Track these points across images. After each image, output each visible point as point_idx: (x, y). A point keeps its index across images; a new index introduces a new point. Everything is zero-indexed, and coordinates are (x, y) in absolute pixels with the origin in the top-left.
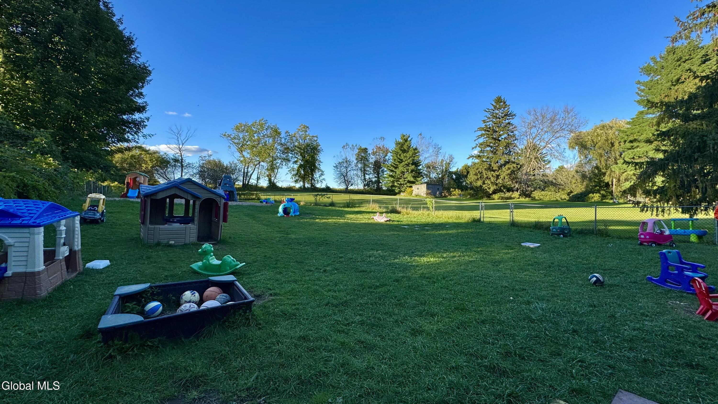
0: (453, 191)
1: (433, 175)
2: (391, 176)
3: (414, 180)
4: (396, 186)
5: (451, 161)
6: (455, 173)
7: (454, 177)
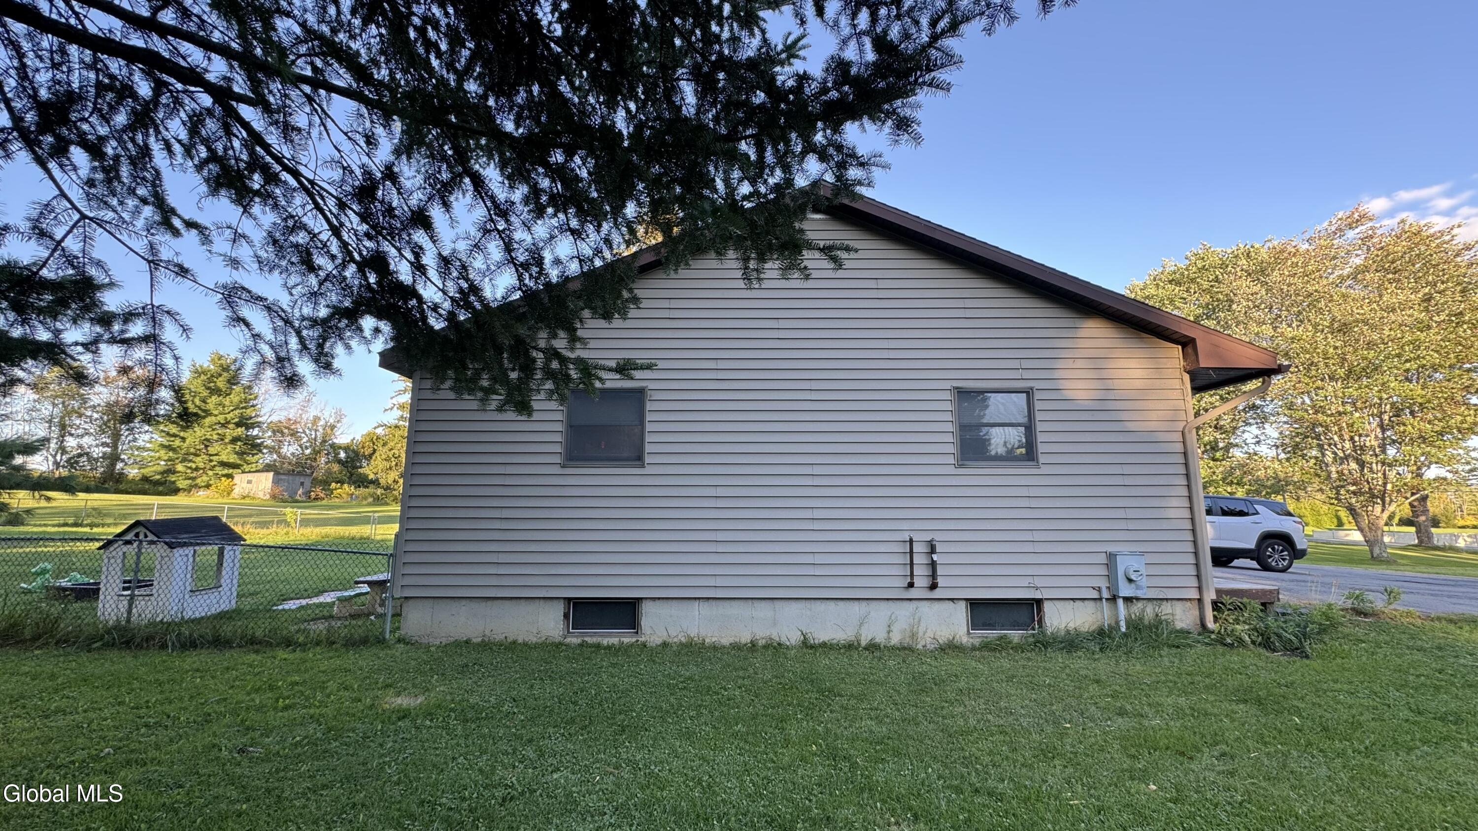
0: (336, 489)
1: (290, 449)
2: (169, 448)
3: (239, 462)
4: (179, 472)
5: (338, 422)
6: (346, 449)
7: (342, 455)
